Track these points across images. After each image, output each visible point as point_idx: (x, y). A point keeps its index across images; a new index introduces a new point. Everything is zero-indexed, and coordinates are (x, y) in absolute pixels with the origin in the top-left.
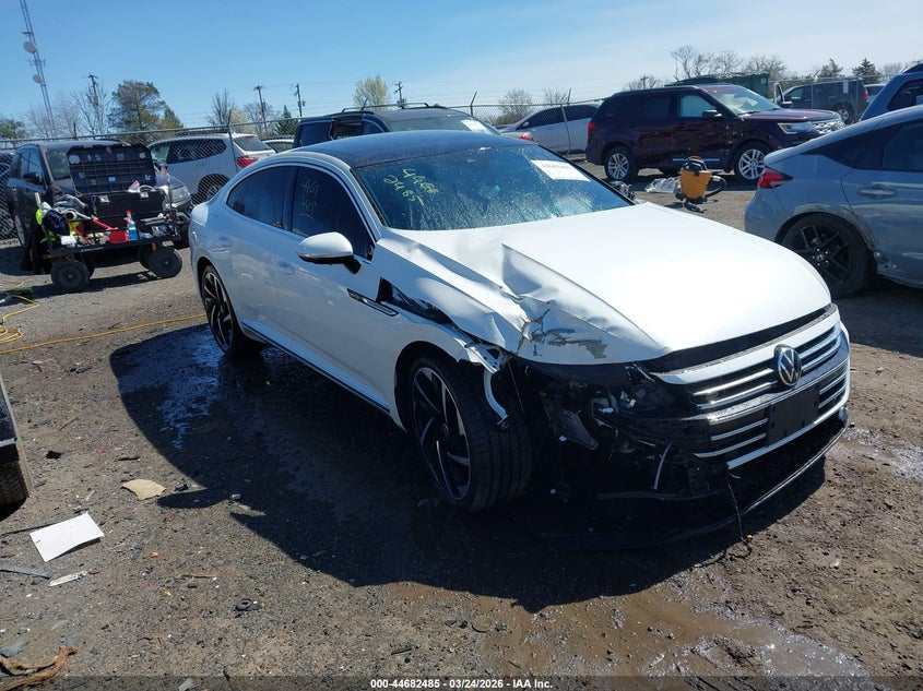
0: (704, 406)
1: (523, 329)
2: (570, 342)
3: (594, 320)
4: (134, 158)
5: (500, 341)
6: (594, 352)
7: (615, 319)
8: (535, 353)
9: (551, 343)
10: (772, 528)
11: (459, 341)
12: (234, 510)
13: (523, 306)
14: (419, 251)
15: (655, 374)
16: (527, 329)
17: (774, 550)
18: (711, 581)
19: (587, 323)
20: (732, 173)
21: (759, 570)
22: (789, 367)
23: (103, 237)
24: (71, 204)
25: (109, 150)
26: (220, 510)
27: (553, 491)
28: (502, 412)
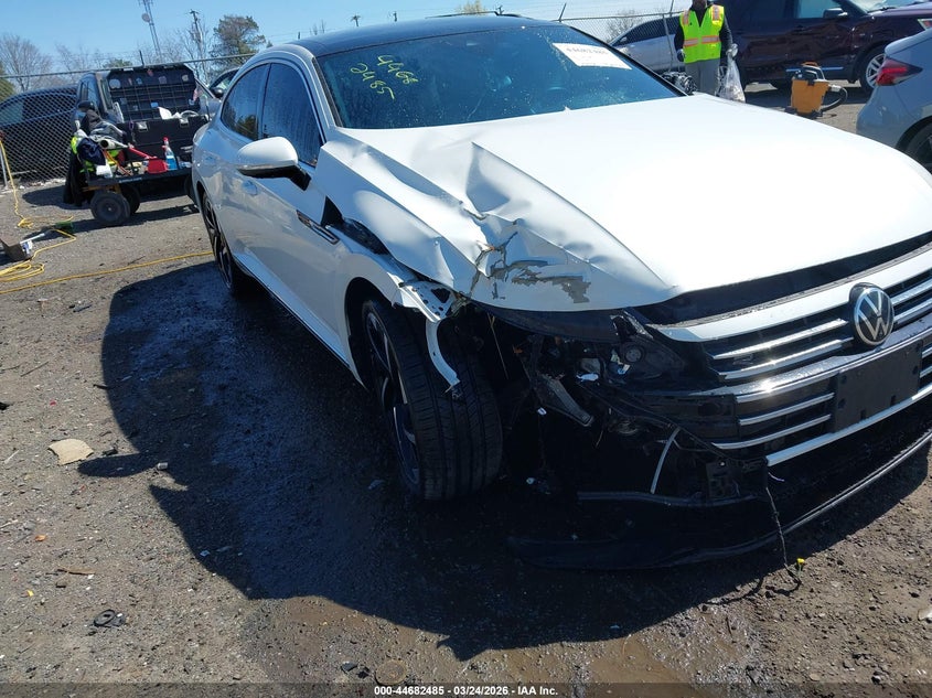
0: (731, 375)
1: (478, 260)
2: (542, 280)
3: (572, 246)
4: (176, 81)
5: (447, 278)
6: (572, 292)
7: (603, 246)
8: (495, 295)
9: (516, 280)
10: (838, 547)
11: (393, 277)
12: (156, 482)
13: (486, 229)
14: (365, 156)
15: (654, 326)
16: (485, 261)
17: (836, 584)
18: (731, 630)
19: (563, 253)
20: (858, 84)
21: (808, 616)
22: (873, 318)
23: (141, 166)
24: (108, 131)
25: (150, 73)
26: (139, 482)
27: (530, 481)
28: (451, 376)
